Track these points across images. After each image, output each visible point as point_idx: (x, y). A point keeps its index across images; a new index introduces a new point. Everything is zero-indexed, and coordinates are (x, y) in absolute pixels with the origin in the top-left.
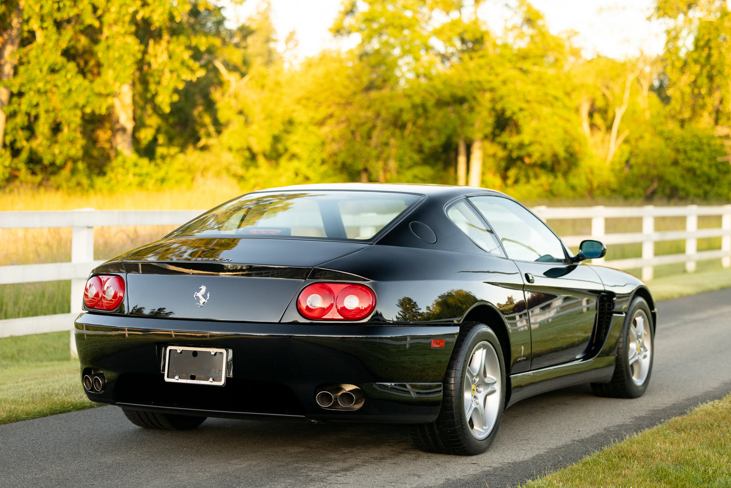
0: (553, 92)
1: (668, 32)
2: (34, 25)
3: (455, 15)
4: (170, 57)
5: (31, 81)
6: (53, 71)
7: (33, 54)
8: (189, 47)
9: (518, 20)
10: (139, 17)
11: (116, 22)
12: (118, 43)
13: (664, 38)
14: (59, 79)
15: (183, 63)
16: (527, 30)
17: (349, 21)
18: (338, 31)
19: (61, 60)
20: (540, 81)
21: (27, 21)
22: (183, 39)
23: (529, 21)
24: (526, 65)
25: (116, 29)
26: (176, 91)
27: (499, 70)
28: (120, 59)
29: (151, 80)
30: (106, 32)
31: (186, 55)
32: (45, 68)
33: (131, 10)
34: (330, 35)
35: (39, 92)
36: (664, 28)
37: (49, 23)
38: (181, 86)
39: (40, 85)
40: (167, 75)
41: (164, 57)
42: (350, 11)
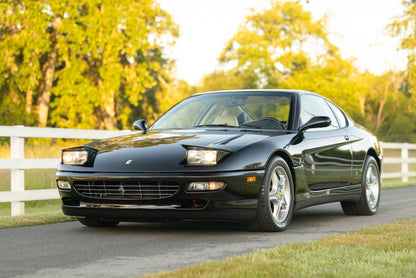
0: (346, 91)
1: (409, 57)
2: (65, 58)
3: (288, 49)
4: (138, 75)
5: (66, 89)
6: (77, 83)
7: (65, 74)
8: (148, 69)
9: (324, 52)
10: (122, 53)
11: (110, 56)
12: (111, 67)
13: (407, 61)
14: (80, 88)
15: (145, 78)
16: (329, 57)
17: (228, 54)
18: (223, 60)
19: (81, 77)
20: (339, 85)
21: (61, 56)
22: (145, 64)
23: (331, 52)
24: (331, 77)
25: (110, 59)
26: (140, 93)
27: (316, 80)
28: (113, 76)
29: (127, 88)
30: (105, 62)
31: (147, 74)
32: (73, 82)
33: (119, 49)
34: (218, 62)
35: (69, 95)
36: (406, 55)
37: (73, 57)
38: (143, 91)
39: (70, 91)
40: (136, 85)
41: (134, 75)
42: (229, 48)
